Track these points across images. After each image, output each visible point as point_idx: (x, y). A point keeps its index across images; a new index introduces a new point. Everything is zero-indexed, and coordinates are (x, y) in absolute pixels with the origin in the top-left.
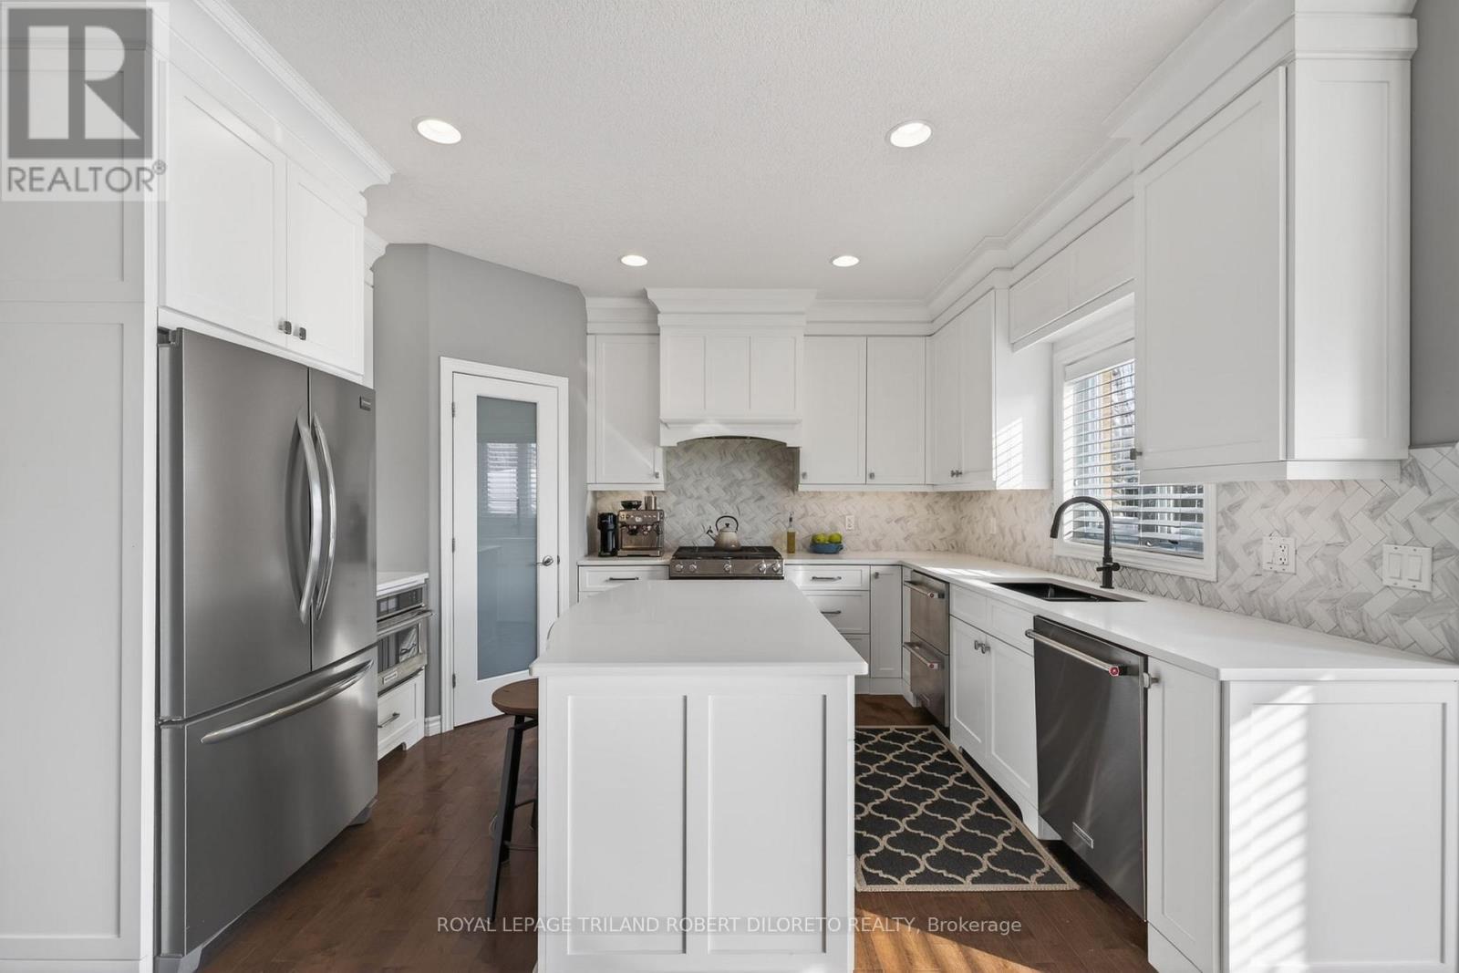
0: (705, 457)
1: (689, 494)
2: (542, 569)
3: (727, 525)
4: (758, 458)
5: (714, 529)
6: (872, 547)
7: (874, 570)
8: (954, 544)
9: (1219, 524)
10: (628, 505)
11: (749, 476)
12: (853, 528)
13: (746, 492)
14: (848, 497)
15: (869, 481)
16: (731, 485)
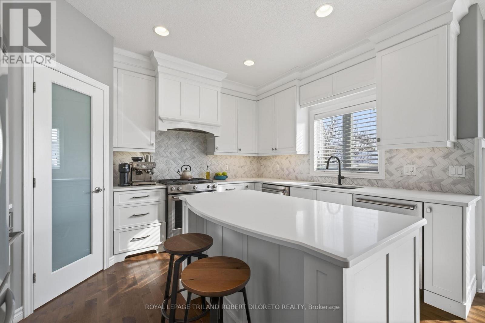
0: (170, 139)
1: (161, 155)
2: (94, 195)
3: (186, 169)
4: (193, 141)
5: (180, 171)
6: (234, 177)
7: (246, 185)
8: (258, 175)
9: (386, 162)
10: (136, 160)
11: (189, 148)
12: (228, 170)
13: (188, 155)
14: (226, 158)
15: (239, 152)
16: (181, 152)
